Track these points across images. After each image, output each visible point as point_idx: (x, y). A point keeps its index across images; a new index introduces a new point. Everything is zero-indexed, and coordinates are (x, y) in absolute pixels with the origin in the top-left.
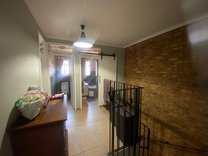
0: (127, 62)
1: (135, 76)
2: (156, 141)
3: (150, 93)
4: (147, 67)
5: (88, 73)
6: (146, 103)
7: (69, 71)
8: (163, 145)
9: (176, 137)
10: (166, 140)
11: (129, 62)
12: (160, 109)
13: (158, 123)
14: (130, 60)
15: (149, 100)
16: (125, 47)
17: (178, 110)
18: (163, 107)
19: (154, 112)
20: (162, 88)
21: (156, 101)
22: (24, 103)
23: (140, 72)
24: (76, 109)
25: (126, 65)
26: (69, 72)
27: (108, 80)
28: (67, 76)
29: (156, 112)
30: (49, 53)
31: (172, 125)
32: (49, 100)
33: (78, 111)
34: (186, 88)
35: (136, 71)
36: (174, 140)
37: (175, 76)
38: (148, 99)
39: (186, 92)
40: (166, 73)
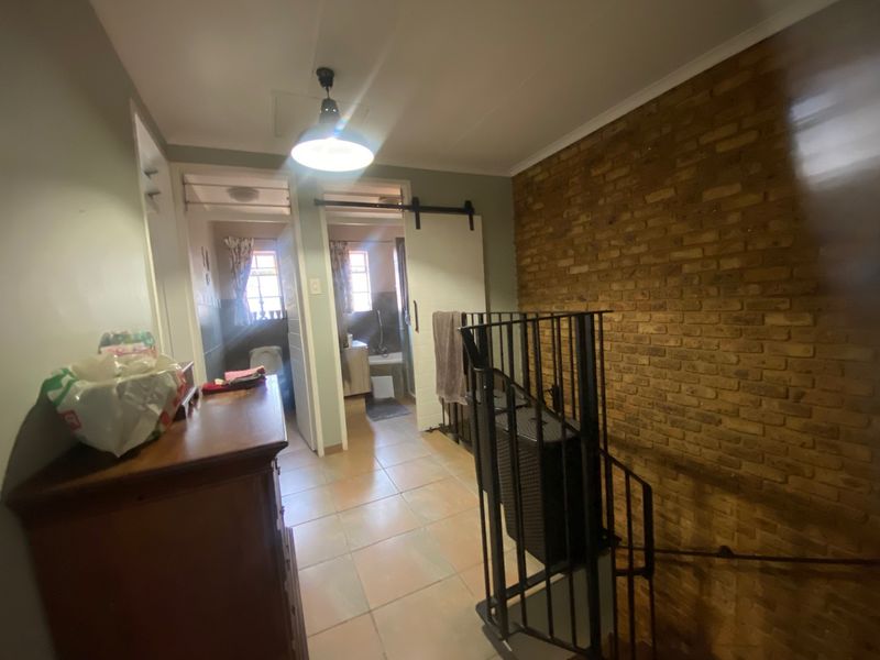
0: (527, 236)
1: (565, 291)
2: (678, 552)
3: (633, 351)
4: (613, 242)
5: (361, 300)
6: (619, 397)
7: (282, 299)
8: (710, 566)
9: (763, 524)
10: (721, 541)
11: (534, 233)
12: (681, 411)
13: (681, 475)
14: (537, 225)
15: (633, 383)
16: (514, 173)
17: (760, 405)
18: (694, 401)
19: (660, 431)
20: (682, 322)
21: (661, 381)
22: (83, 386)
23: (585, 269)
24: (321, 452)
25: (520, 246)
26: (278, 300)
27: (453, 314)
28: (272, 320)
29: (667, 427)
30: (186, 209)
31: (741, 472)
32: (201, 393)
33: (334, 456)
34: (787, 306)
35: (568, 268)
36: (753, 537)
37: (735, 263)
38: (627, 378)
39: (788, 323)
40: (696, 253)
